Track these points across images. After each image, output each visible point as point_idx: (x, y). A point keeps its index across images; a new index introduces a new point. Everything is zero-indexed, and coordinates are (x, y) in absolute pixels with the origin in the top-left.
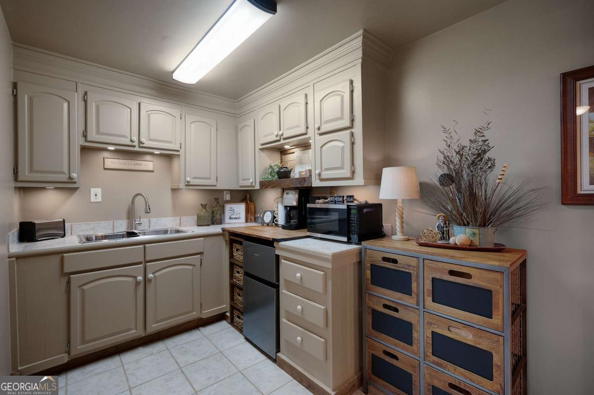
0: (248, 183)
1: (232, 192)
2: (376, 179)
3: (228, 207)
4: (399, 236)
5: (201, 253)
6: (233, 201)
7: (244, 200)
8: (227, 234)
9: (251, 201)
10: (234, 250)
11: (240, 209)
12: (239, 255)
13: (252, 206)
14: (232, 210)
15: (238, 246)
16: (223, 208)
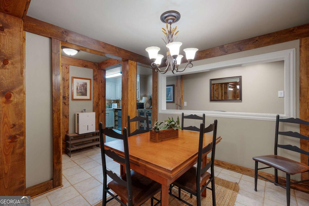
0: (118, 98)
1: (114, 100)
2: (141, 99)
3: (113, 104)
4: (145, 108)
5: (109, 113)
6: (114, 103)
7: (117, 102)
8: (114, 109)
9: (118, 103)
10: (116, 113)
11: (116, 105)
12: (117, 114)
13: (119, 104)
14: (114, 105)
15: (116, 112)
16: (112, 104)
